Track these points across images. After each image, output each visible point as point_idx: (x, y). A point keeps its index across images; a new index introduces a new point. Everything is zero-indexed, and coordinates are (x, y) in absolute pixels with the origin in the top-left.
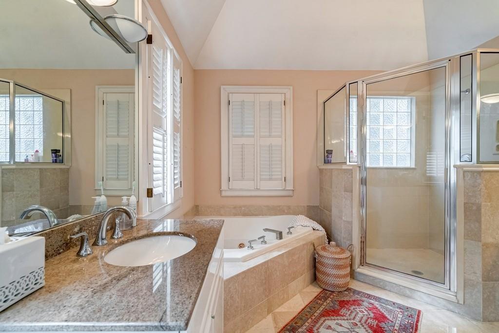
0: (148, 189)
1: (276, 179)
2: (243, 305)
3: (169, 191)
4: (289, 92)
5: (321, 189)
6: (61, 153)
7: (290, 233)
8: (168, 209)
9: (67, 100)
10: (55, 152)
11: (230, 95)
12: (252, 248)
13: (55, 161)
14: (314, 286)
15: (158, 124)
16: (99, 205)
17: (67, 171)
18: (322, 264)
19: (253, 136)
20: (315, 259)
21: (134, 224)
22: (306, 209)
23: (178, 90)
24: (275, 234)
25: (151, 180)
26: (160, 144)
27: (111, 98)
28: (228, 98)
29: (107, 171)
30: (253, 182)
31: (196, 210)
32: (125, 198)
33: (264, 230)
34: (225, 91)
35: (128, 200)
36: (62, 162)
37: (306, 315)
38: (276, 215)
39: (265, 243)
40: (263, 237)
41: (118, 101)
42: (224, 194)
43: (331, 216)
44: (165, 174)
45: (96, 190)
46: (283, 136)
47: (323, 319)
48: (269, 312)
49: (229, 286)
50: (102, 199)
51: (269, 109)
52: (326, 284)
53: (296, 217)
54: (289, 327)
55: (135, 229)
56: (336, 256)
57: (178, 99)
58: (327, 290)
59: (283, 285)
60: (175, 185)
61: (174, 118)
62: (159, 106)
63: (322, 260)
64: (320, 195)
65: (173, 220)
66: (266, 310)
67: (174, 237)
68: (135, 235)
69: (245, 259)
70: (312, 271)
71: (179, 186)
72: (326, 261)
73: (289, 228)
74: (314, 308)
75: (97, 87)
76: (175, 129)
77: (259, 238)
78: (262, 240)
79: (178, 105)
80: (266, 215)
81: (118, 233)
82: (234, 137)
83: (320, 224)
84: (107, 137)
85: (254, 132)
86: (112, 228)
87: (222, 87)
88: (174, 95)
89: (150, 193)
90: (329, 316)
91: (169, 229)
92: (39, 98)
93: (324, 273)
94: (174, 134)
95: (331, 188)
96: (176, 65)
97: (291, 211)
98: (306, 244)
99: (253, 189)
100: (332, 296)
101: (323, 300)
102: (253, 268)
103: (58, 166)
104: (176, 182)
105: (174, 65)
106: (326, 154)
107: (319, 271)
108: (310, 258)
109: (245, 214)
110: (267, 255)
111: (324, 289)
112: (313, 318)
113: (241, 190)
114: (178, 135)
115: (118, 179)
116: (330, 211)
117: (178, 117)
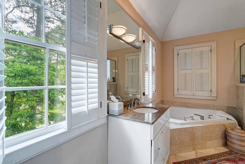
0: (143, 93)
1: (205, 91)
2: (180, 142)
3: (151, 94)
4: (214, 45)
5: (238, 97)
6: (115, 79)
7: (209, 118)
8: (150, 100)
9: (117, 60)
10: (113, 78)
11: (179, 51)
12: (186, 120)
13: (113, 81)
14: (225, 148)
15: (147, 69)
16: (130, 97)
17: (116, 85)
18: (230, 137)
19: (191, 69)
20: (226, 134)
21: (140, 104)
22: (226, 108)
23: (154, 55)
24: (200, 117)
25: (144, 90)
26: (147, 77)
27: (130, 58)
28: (178, 52)
29: (129, 85)
30: (191, 91)
31: (162, 102)
32: (137, 95)
33: (194, 114)
34: (176, 49)
35: (138, 96)
36: (115, 81)
37: (215, 157)
38: (205, 109)
39: (194, 120)
40: (193, 117)
41: (132, 59)
42: (175, 96)
43: (242, 113)
44: (149, 87)
45: (125, 92)
46: (210, 69)
47: (225, 161)
48: (194, 150)
49: (173, 132)
50: (131, 95)
51: (201, 55)
52: (232, 148)
53: (217, 111)
54: (203, 158)
55: (140, 105)
56: (240, 135)
57: (154, 58)
58: (233, 152)
59: (203, 141)
60: (153, 92)
61: (153, 66)
62: (147, 63)
63: (230, 135)
64: (237, 101)
65: (152, 104)
66: (192, 148)
67: (151, 109)
68: (140, 106)
69: (181, 124)
70: (224, 140)
71: (154, 92)
72: (233, 136)
73: (209, 116)
74: (221, 156)
75: (125, 54)
76: (153, 70)
77: (190, 117)
78: (192, 118)
79: (154, 61)
80: (199, 108)
81: (136, 106)
82: (181, 70)
83: (234, 117)
84: (129, 72)
85: (192, 67)
86: (134, 104)
87: (175, 48)
88: (152, 57)
89: (144, 94)
90: (229, 161)
91: (151, 106)
92: (109, 60)
93: (231, 142)
94: (153, 72)
95: (243, 97)
96: (153, 45)
97: (215, 108)
98: (220, 125)
99: (191, 95)
100: (235, 155)
101: (228, 154)
102: (185, 128)
103: (114, 83)
104: (153, 91)
105: (152, 45)
106: (241, 77)
107: (228, 141)
108: (222, 132)
109: (187, 107)
110: (193, 125)
111: (231, 151)
112: (219, 159)
113: (185, 95)
114: (154, 72)
115: (132, 88)
116: (242, 111)
117: (154, 65)
